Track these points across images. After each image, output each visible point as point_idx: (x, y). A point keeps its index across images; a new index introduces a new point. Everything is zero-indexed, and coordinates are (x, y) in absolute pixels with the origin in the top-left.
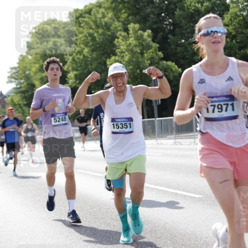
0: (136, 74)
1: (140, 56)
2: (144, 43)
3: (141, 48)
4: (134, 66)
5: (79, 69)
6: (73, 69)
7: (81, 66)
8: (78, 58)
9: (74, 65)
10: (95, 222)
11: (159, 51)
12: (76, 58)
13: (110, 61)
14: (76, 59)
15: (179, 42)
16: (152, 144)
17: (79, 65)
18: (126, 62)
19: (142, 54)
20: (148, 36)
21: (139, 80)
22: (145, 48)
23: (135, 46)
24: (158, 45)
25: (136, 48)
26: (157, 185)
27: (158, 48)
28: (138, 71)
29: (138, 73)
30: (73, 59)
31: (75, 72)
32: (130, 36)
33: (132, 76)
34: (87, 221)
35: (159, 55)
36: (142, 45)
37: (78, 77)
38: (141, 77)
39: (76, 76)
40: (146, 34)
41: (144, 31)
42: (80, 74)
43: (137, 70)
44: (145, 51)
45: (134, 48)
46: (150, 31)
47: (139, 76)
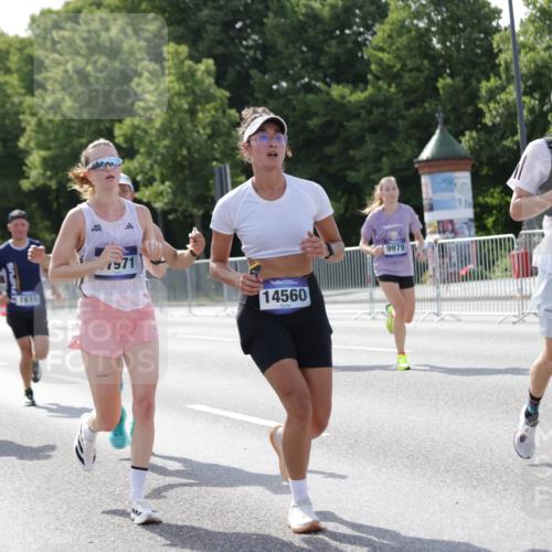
0: (179, 158)
1: (187, 116)
2: (197, 89)
3: (190, 99)
4: (174, 139)
5: (52, 145)
6: (40, 146)
7: (56, 139)
8: (50, 121)
9: (41, 137)
10: (89, 492)
11: (231, 107)
12: (44, 120)
13: (120, 128)
14: (45, 124)
15: (275, 87)
16: (216, 316)
17: (52, 136)
18: (157, 130)
19: (192, 112)
20: (208, 72)
21: (187, 172)
22: (199, 98)
23: (179, 94)
24: (227, 94)
25: (180, 99)
26: (226, 409)
27: (230, 99)
28: (185, 152)
29: (183, 157)
30: (40, 124)
31: (43, 153)
32: (167, 72)
33: (170, 163)
34: (70, 489)
35: (230, 115)
36: (194, 92)
37: (50, 163)
38: (191, 164)
39: (45, 161)
40: (202, 67)
41: (198, 61)
42: (55, 158)
43: (181, 149)
44: (199, 107)
45: (176, 99)
46: (210, 62)
47: (186, 163)
